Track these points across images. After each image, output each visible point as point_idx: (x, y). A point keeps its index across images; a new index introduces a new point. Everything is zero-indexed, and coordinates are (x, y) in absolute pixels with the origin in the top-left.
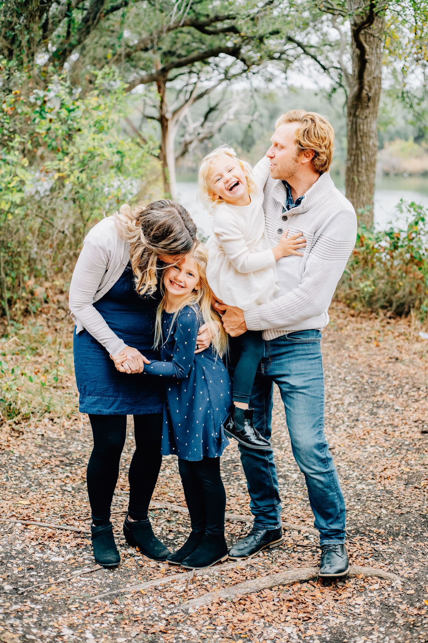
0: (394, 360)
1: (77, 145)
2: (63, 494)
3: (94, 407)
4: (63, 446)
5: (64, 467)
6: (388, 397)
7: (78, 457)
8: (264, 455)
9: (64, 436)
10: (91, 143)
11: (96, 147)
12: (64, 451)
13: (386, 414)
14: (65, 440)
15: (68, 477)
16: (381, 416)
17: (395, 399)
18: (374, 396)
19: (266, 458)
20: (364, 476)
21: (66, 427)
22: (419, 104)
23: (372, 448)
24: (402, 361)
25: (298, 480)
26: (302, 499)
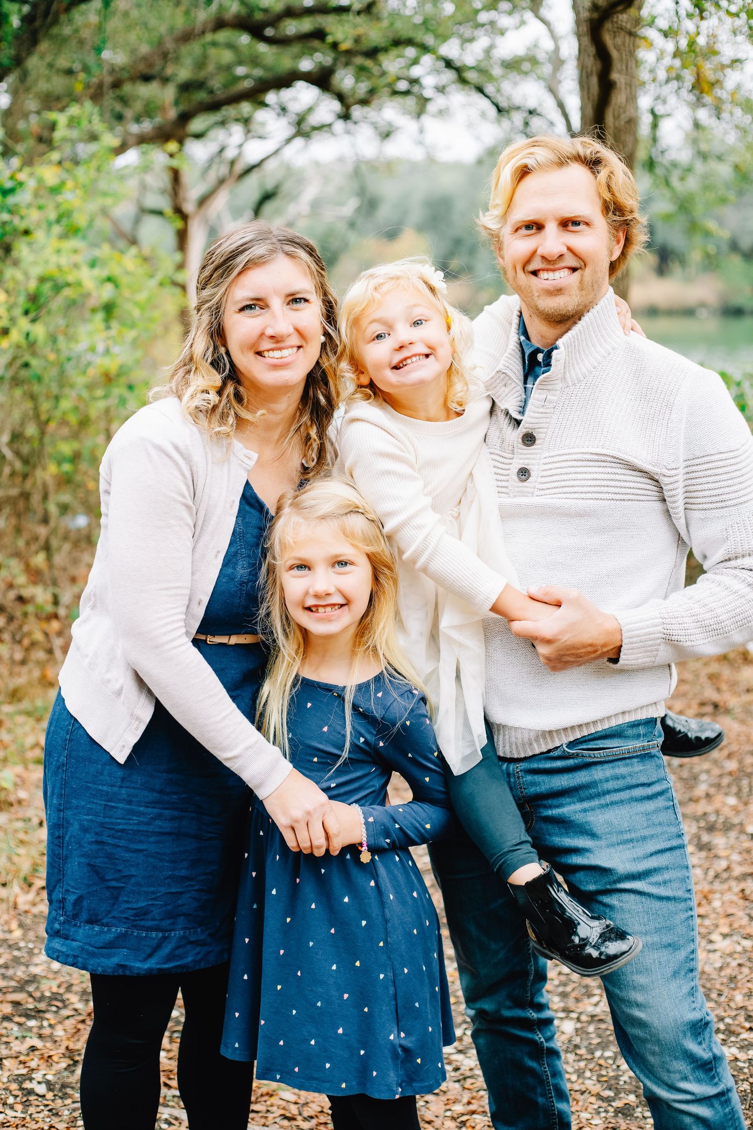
0: (709, 709)
1: (23, 265)
2: (26, 1104)
3: (109, 956)
4: (16, 961)
5: (22, 1020)
6: (724, 804)
7: (55, 990)
8: (532, 1031)
9: (18, 933)
10: (54, 259)
11: (66, 269)
12: (20, 973)
13: (732, 847)
14: (22, 944)
15: (33, 1049)
16: (722, 853)
17: (741, 807)
18: (691, 800)
19: (539, 1037)
20: (728, 1020)
21: (22, 907)
22: (682, 179)
23: (727, 942)
24: (728, 711)
25: (577, 1040)
26: (599, 1096)
